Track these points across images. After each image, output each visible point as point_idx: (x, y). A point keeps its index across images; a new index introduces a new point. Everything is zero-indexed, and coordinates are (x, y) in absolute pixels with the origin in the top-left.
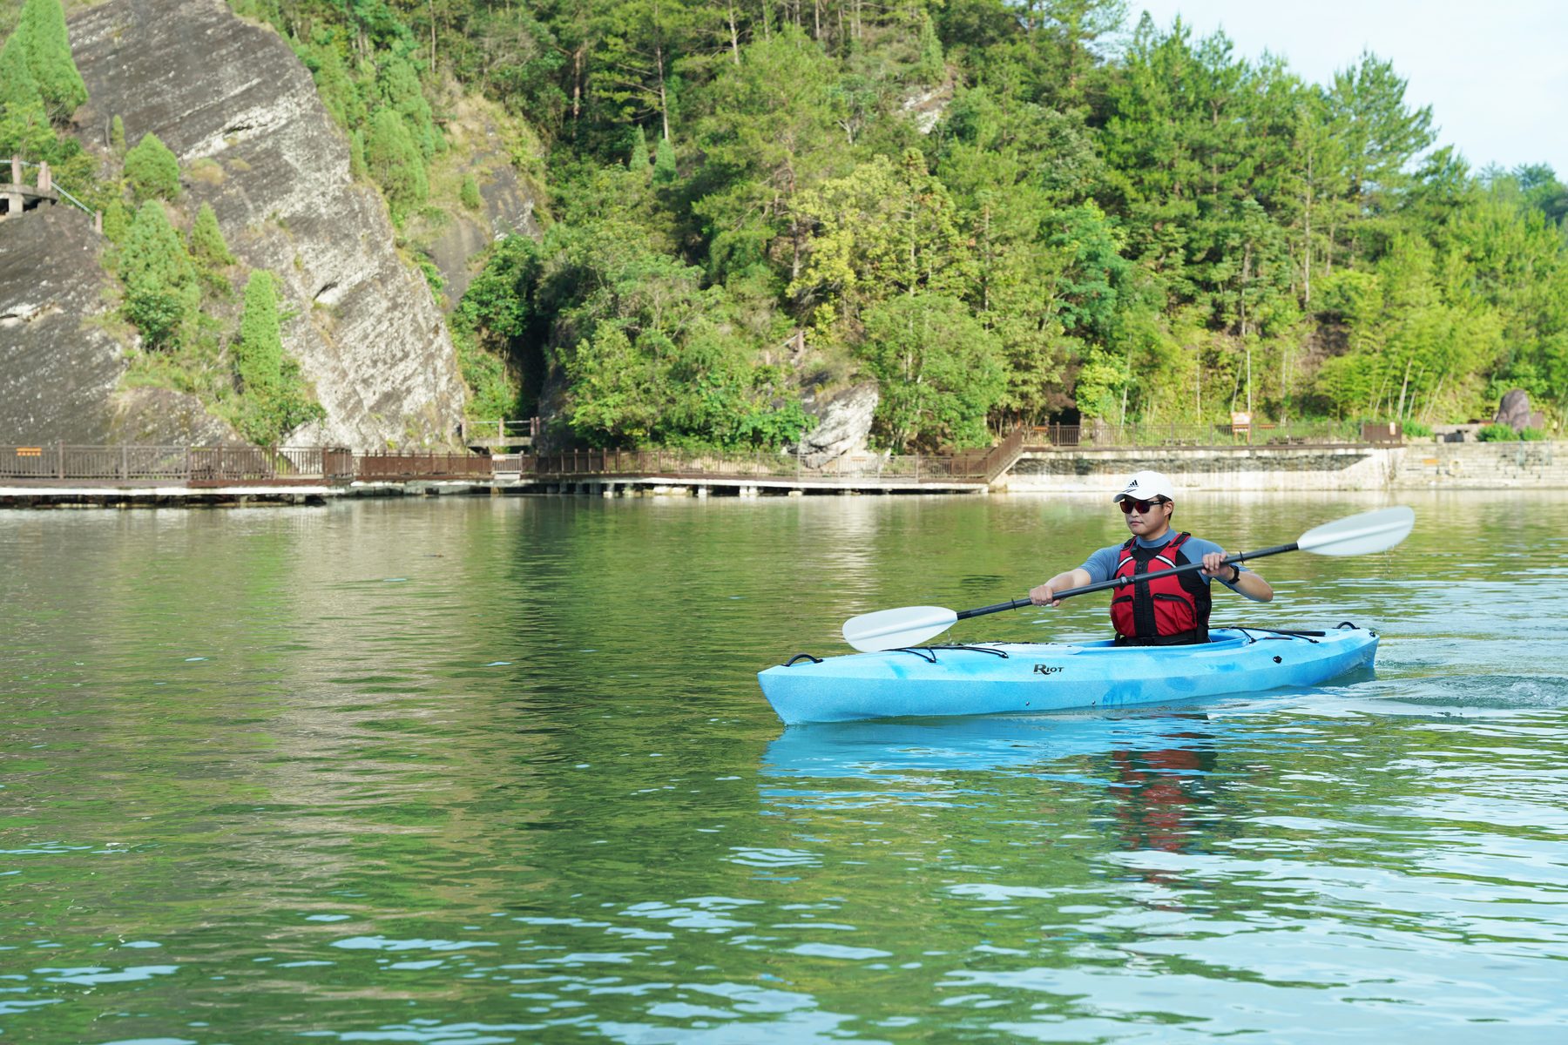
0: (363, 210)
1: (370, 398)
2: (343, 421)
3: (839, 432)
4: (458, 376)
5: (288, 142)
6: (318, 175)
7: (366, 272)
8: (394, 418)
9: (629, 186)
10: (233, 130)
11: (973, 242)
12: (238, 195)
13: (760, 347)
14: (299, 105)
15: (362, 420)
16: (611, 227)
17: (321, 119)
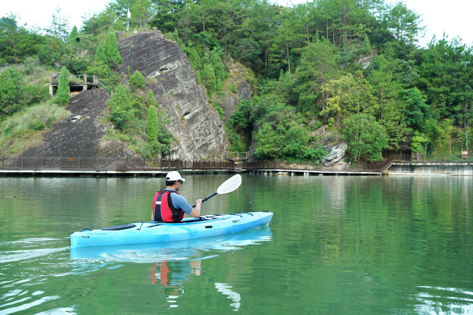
0: (199, 92)
1: (198, 146)
2: (188, 152)
3: (334, 156)
4: (227, 140)
5: (177, 73)
6: (186, 82)
7: (199, 109)
8: (205, 151)
9: (277, 85)
10: (161, 70)
11: (378, 99)
12: (161, 87)
13: (312, 130)
14: (181, 63)
15: (194, 152)
16: (269, 96)
17: (188, 67)
